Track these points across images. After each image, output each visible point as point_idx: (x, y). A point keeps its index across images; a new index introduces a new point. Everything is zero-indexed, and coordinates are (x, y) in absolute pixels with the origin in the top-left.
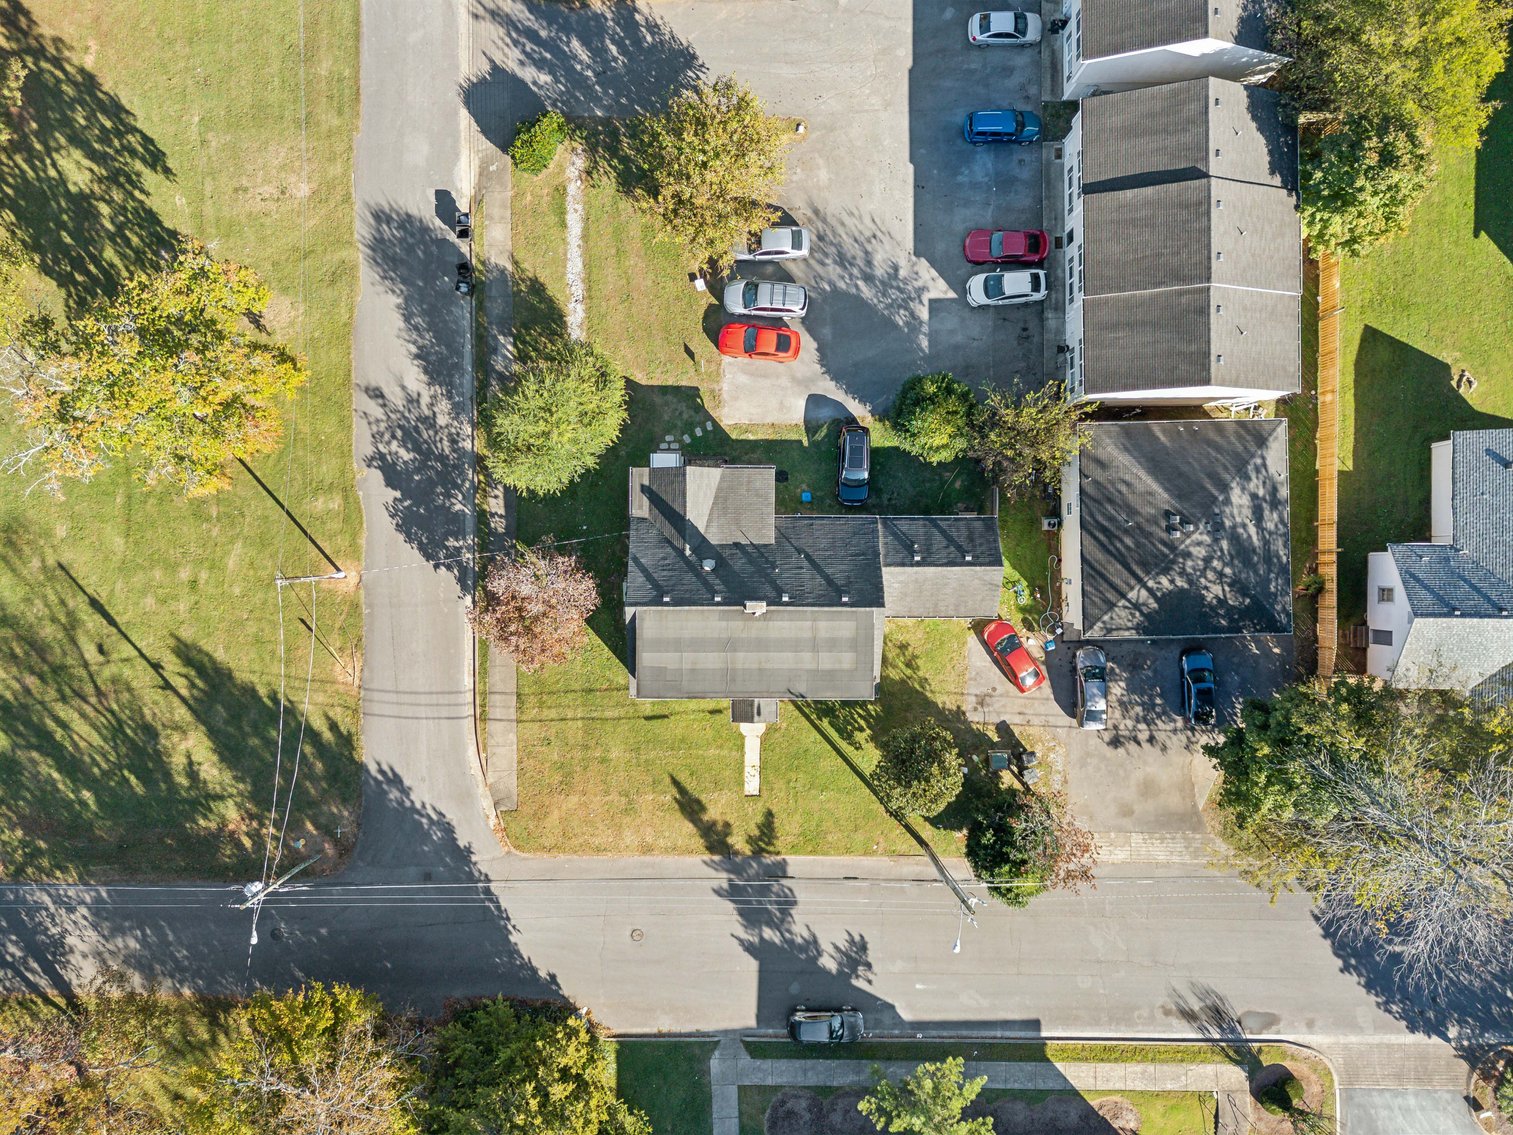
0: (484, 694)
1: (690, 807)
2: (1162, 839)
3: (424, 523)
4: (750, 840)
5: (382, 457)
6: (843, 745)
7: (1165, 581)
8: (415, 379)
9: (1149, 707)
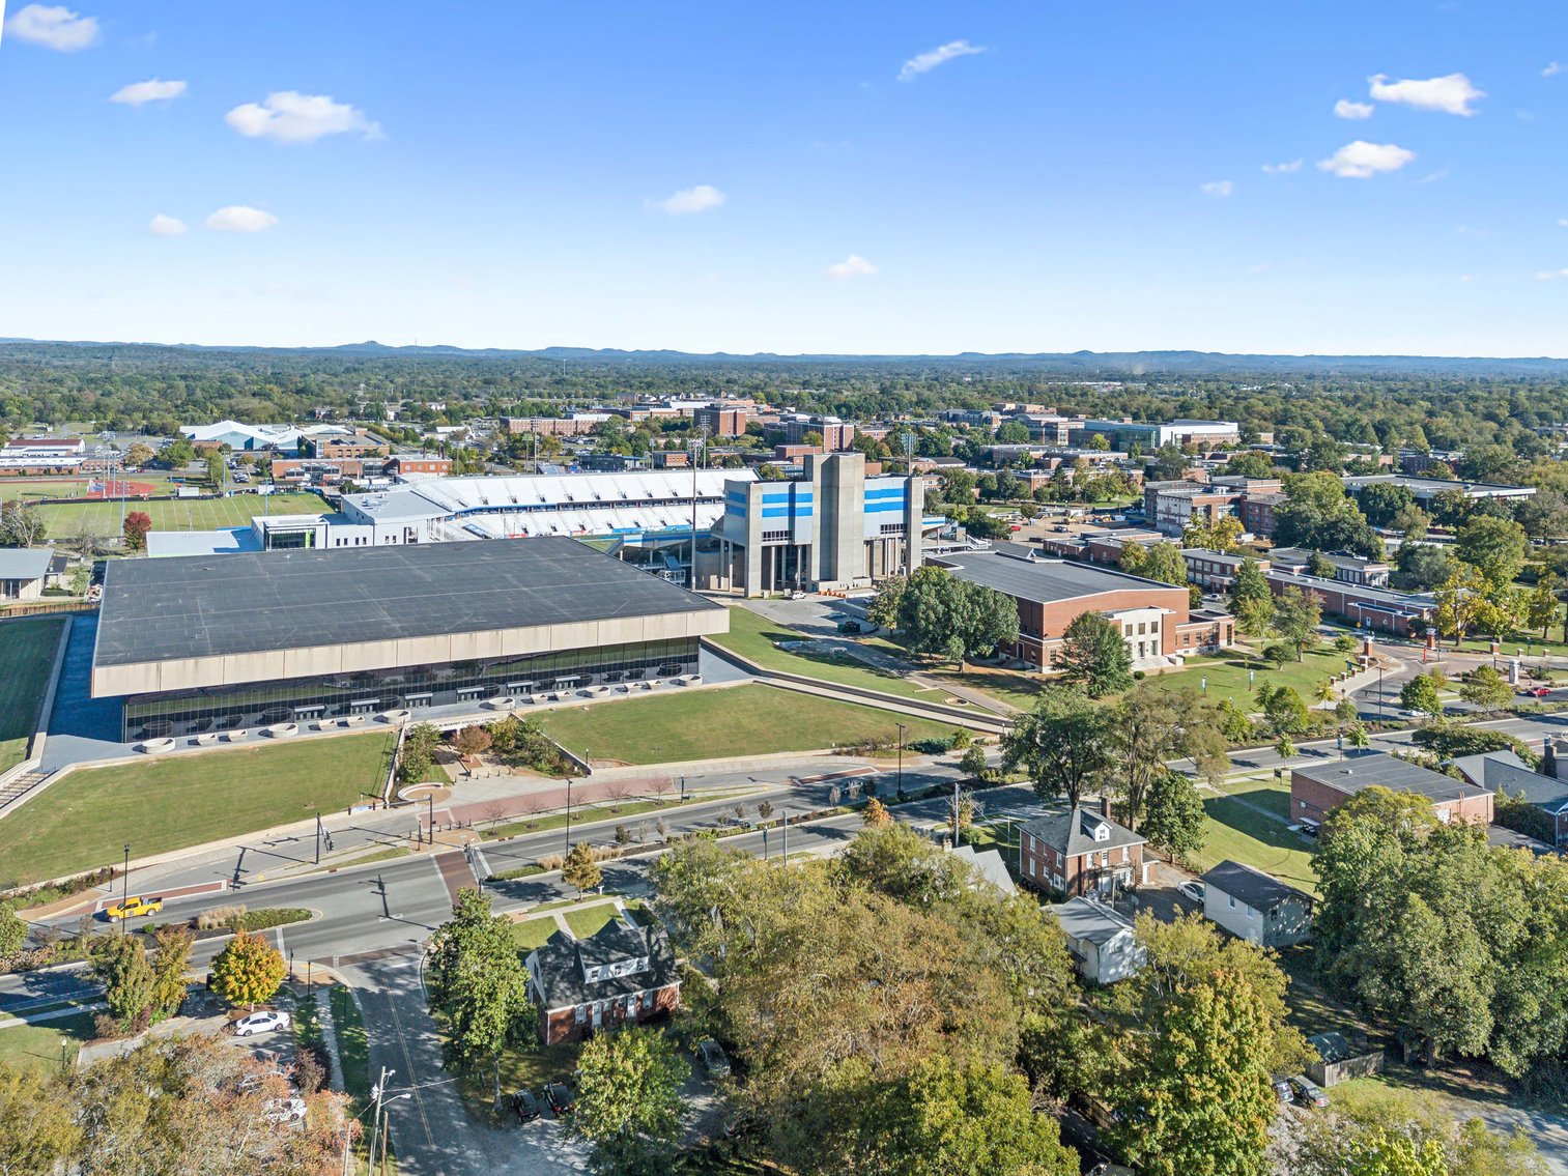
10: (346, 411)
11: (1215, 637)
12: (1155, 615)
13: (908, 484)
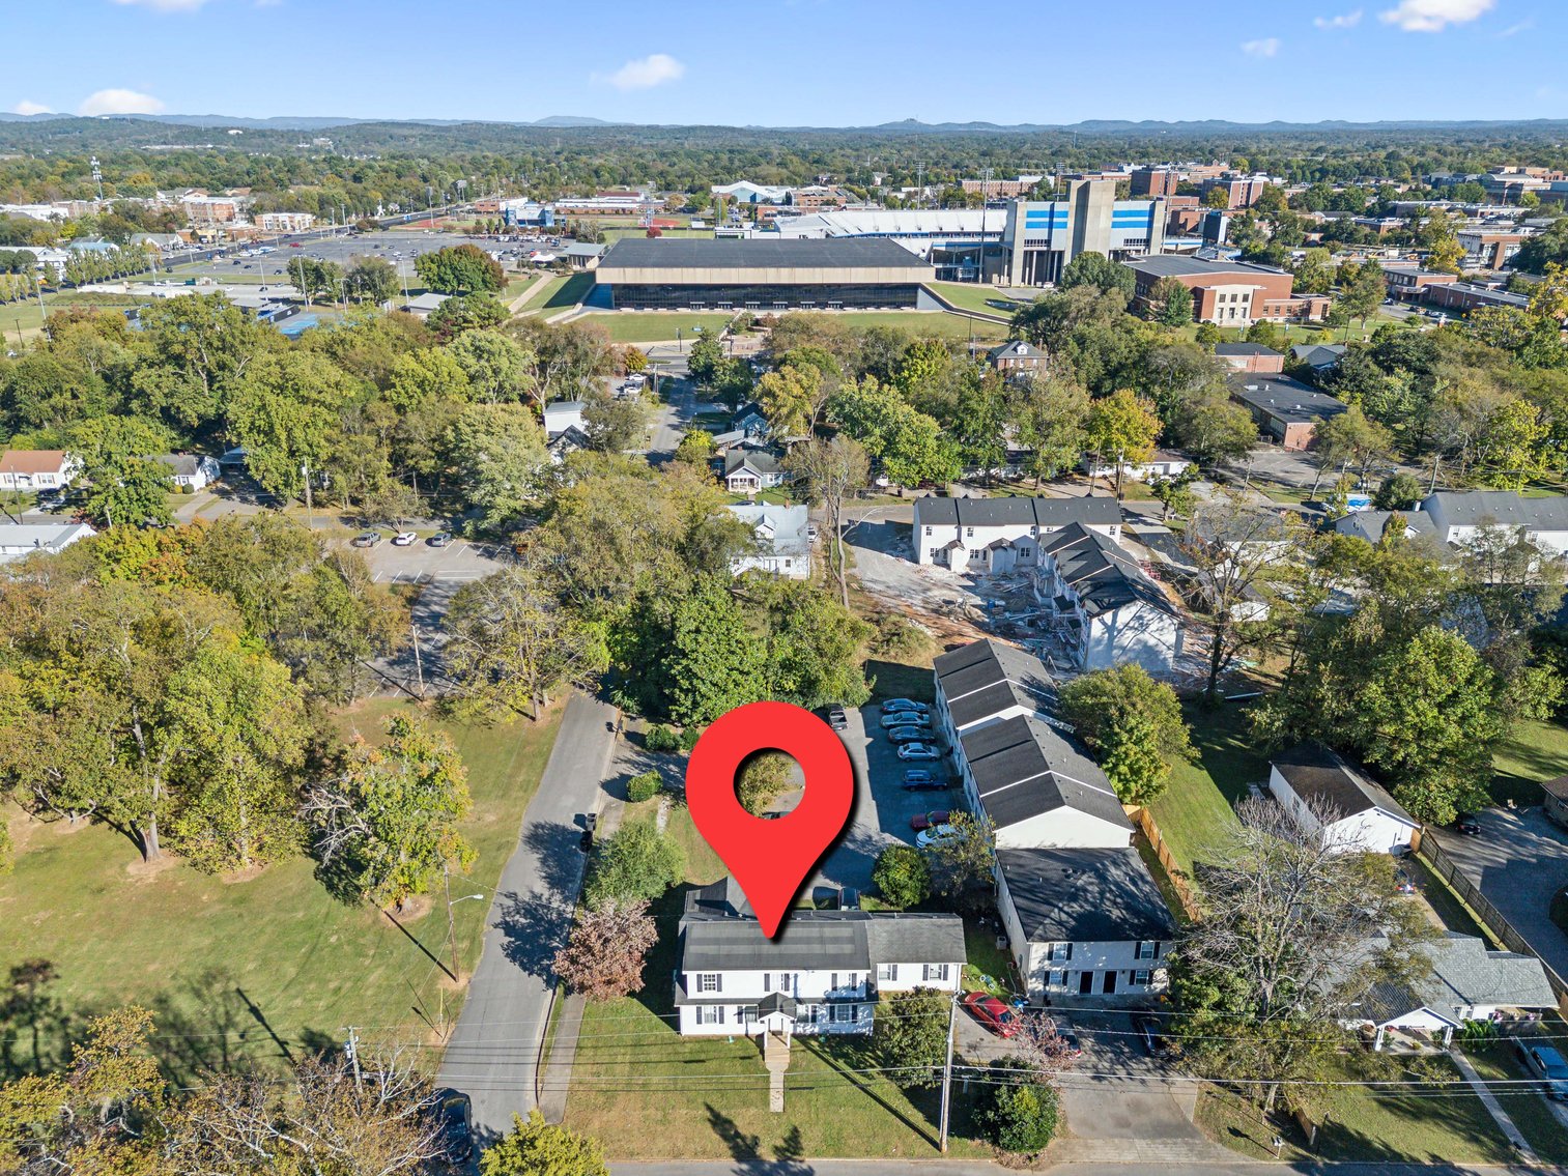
0: (548, 1048)
1: (720, 1123)
2: (1165, 1144)
3: (524, 953)
4: (777, 1150)
5: (507, 923)
6: (858, 1077)
7: (1076, 907)
8: (541, 887)
9: (1118, 1053)
10: (843, 177)
11: (1306, 311)
12: (1248, 289)
13: (1153, 207)
